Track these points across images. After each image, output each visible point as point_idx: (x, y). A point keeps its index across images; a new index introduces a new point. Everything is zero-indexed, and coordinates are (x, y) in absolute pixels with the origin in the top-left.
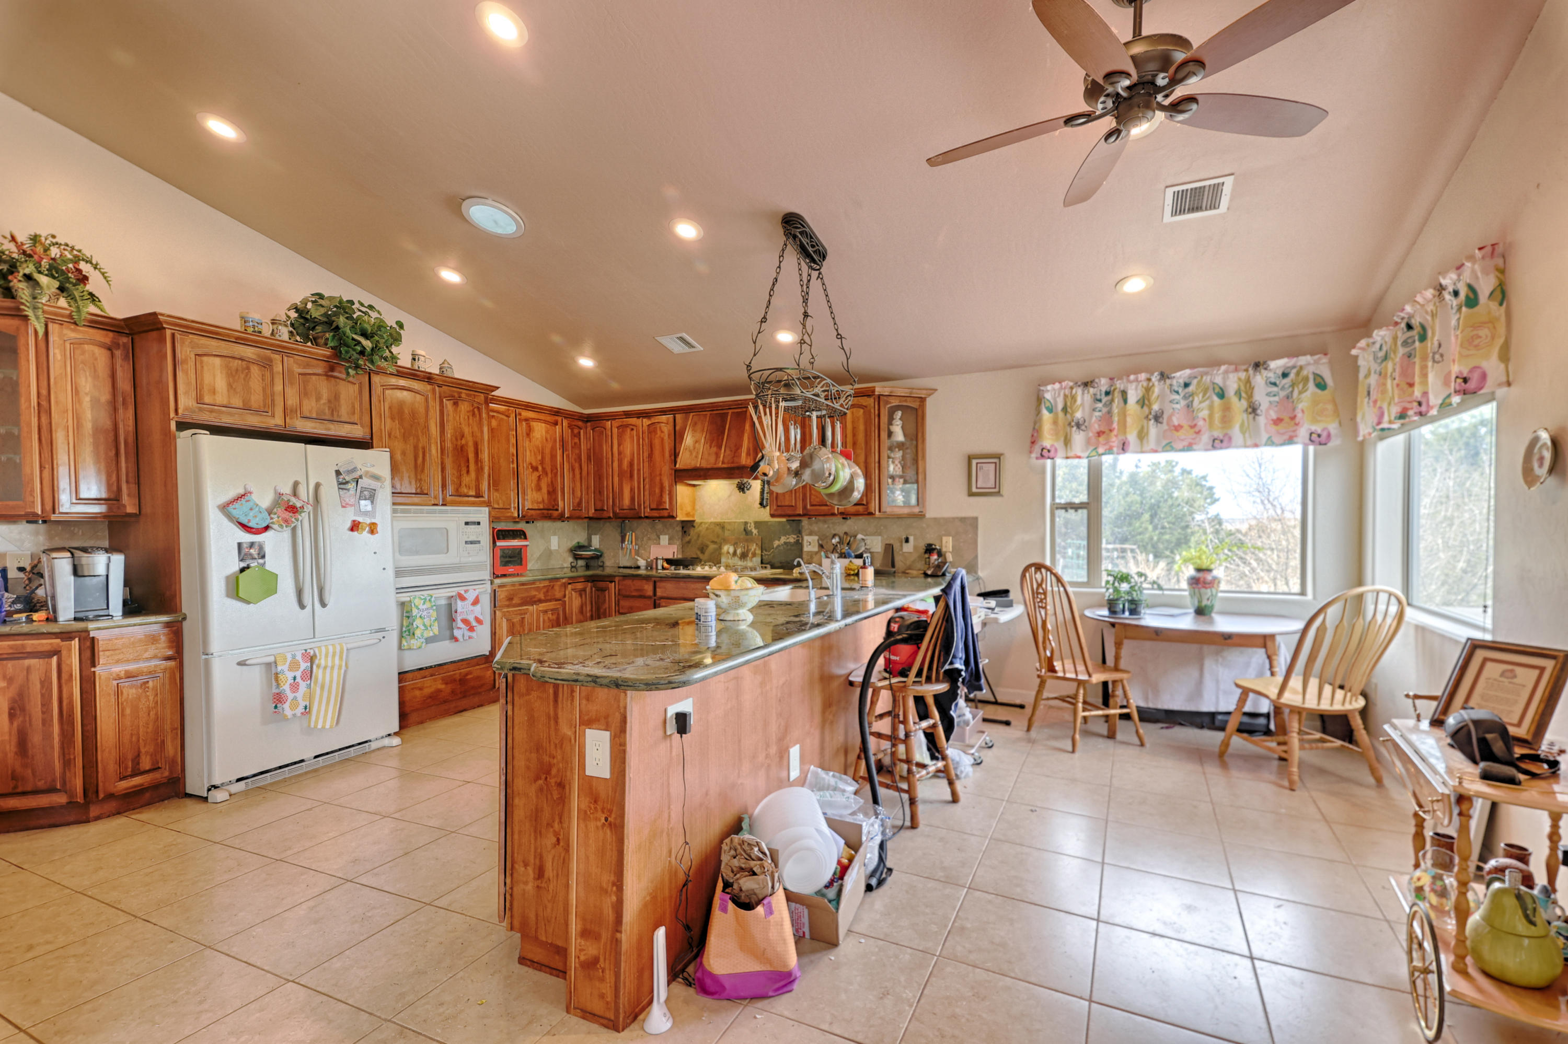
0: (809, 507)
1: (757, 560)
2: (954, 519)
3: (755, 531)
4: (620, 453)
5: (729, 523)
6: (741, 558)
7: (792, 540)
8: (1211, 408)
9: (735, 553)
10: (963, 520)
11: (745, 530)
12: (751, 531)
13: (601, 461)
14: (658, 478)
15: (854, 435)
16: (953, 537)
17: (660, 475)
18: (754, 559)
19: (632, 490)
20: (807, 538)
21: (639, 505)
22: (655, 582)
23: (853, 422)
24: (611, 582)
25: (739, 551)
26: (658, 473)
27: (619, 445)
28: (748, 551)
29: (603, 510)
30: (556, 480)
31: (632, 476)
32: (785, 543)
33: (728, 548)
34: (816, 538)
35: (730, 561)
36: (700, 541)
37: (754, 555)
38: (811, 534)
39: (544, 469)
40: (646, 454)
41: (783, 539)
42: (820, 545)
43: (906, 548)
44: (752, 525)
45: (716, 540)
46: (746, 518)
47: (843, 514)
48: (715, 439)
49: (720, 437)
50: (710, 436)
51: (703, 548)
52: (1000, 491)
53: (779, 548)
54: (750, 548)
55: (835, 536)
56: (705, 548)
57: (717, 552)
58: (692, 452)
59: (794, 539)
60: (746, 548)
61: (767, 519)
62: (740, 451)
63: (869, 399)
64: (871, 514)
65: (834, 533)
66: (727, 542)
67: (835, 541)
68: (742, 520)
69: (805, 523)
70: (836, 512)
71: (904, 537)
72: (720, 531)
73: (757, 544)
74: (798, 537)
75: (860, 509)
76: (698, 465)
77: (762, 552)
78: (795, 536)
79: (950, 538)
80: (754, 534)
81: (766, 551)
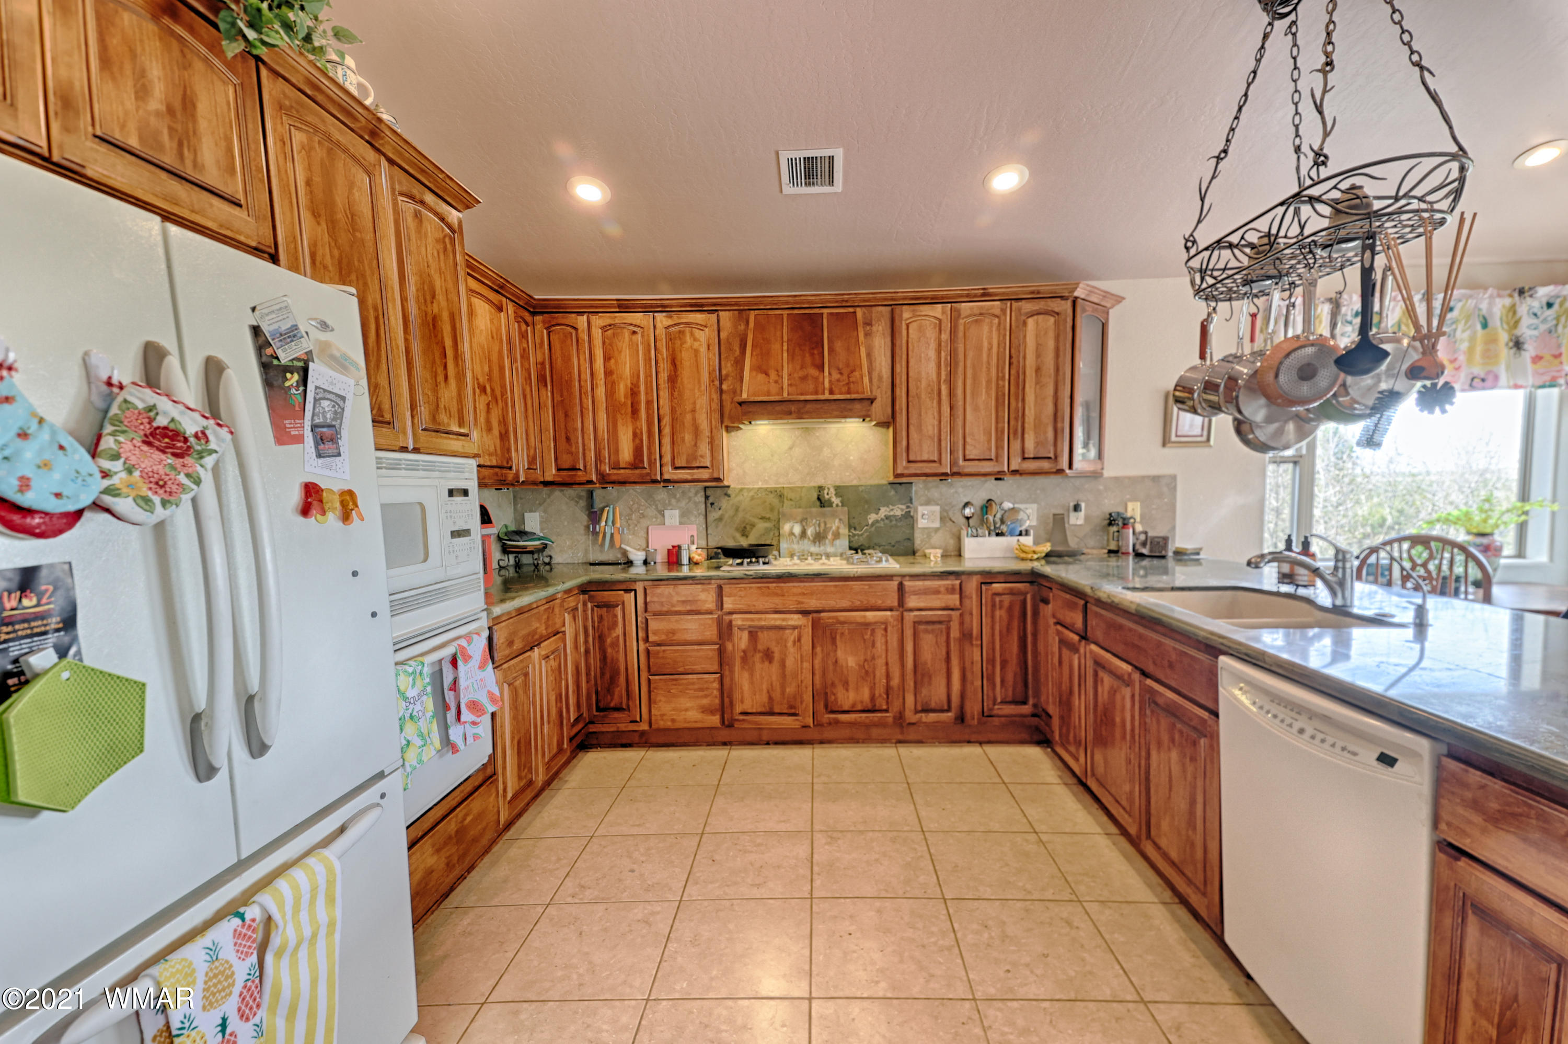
0: (961, 462)
1: (843, 543)
2: (1143, 477)
3: (836, 501)
4: (608, 373)
5: (792, 489)
6: (814, 542)
7: (898, 513)
8: (1472, 339)
9: (803, 534)
10: (1156, 479)
11: (819, 499)
12: (829, 500)
13: (569, 383)
14: (689, 417)
15: (1038, 356)
16: (1142, 503)
17: (693, 411)
18: (837, 542)
19: (636, 435)
20: (922, 510)
21: (652, 463)
22: (720, 588)
23: (1037, 336)
24: (627, 591)
25: (810, 532)
26: (689, 407)
27: (607, 359)
28: (826, 530)
29: (574, 469)
30: (507, 411)
31: (635, 412)
32: (887, 517)
33: (791, 527)
34: (937, 509)
35: (795, 546)
36: (738, 520)
37: (837, 535)
38: (928, 502)
39: (493, 390)
40: (664, 376)
41: (884, 512)
42: (942, 519)
43: (1076, 519)
44: (832, 491)
45: (768, 516)
46: (820, 481)
47: (1015, 472)
48: (807, 355)
49: (816, 352)
50: (797, 350)
51: (745, 527)
52: (1208, 439)
53: (878, 525)
54: (828, 525)
55: (967, 504)
56: (748, 527)
57: (772, 534)
58: (767, 374)
59: (902, 510)
60: (822, 525)
61: (855, 483)
62: (857, 374)
63: (1063, 302)
64: (1060, 471)
65: (966, 500)
66: (790, 518)
67: (968, 512)
68: (812, 484)
69: (918, 486)
70: (1006, 469)
71: (1072, 504)
72: (776, 501)
73: (840, 520)
74: (908, 507)
75: (1046, 465)
76: (785, 395)
77: (849, 531)
78: (904, 507)
79: (1139, 504)
80: (834, 505)
81: (855, 529)
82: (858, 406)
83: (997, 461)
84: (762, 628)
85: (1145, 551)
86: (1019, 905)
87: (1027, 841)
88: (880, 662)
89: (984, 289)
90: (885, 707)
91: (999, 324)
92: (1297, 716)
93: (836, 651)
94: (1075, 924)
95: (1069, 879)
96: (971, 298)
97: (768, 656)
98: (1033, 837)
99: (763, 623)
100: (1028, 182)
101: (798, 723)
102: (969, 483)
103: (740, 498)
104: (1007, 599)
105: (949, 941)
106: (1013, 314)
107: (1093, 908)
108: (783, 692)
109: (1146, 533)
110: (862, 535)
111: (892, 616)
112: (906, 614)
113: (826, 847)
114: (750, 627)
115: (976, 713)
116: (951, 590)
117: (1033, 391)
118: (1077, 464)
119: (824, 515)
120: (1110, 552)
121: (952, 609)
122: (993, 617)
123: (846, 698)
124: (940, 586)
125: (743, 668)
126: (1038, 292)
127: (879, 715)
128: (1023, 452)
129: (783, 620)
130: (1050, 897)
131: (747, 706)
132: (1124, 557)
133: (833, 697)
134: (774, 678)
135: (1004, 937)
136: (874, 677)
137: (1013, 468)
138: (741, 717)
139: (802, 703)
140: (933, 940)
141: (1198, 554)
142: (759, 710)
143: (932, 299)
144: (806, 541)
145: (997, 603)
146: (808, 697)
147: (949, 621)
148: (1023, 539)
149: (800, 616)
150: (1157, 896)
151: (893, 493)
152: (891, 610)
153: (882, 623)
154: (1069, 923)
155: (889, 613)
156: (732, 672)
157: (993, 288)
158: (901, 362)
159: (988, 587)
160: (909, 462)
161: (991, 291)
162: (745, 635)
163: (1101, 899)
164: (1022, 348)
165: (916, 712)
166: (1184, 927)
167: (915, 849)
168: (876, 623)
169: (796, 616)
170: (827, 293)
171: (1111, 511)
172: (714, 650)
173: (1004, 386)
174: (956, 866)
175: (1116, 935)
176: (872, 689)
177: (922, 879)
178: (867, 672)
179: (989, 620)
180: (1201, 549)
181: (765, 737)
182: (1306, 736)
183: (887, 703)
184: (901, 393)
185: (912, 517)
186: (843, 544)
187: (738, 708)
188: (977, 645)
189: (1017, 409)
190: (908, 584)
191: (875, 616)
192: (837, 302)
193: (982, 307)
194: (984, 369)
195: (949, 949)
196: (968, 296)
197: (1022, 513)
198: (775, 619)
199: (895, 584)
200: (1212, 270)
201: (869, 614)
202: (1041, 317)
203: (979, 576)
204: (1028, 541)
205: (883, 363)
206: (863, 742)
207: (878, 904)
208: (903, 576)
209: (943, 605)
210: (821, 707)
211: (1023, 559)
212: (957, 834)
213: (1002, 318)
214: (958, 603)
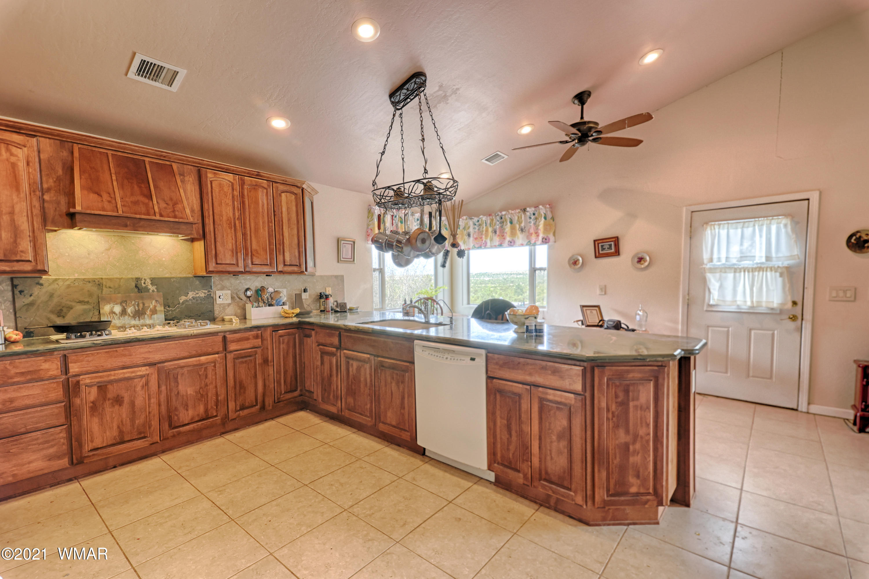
0: (249, 266)
2: (331, 276)
3: (151, 288)
5: (111, 280)
6: (134, 317)
7: (202, 295)
9: (124, 312)
10: (336, 277)
11: (137, 287)
12: (146, 288)
16: (332, 288)
18: (155, 316)
20: (218, 293)
22: (64, 357)
23: (287, 203)
25: (130, 310)
28: (144, 309)
32: (194, 298)
33: (112, 307)
34: (229, 292)
36: (52, 304)
37: (154, 312)
38: (222, 289)
41: (191, 295)
42: (232, 298)
43: (304, 296)
44: (149, 281)
45: (86, 300)
46: (137, 275)
47: (281, 272)
48: (136, 187)
49: (143, 186)
50: (126, 181)
51: (61, 310)
52: (354, 260)
53: (187, 303)
54: (146, 305)
55: (247, 289)
56: (65, 310)
57: (91, 314)
58: (100, 195)
59: (205, 293)
60: (141, 305)
61: (167, 276)
62: (180, 206)
63: (298, 189)
64: (302, 272)
65: (247, 287)
66: (109, 301)
67: (249, 293)
68: (130, 276)
69: (215, 279)
70: (276, 270)
71: (303, 289)
72: (95, 289)
73: (156, 301)
74: (209, 291)
75: (295, 269)
76: (120, 212)
77: (164, 308)
78: (206, 291)
79: (330, 288)
80: (151, 291)
81: (169, 307)
82: (183, 227)
83: (271, 265)
84: (111, 382)
85: (338, 309)
86: (339, 471)
87: (325, 448)
88: (211, 387)
89: (258, 172)
90: (215, 414)
91: (267, 192)
92: (444, 354)
93: (178, 386)
94: (364, 467)
95: (351, 454)
96: (250, 175)
97: (118, 401)
98: (326, 446)
99: (113, 378)
100: (289, 127)
101: (147, 443)
102: (249, 277)
103: (55, 286)
104: (286, 338)
105: (321, 497)
106: (274, 189)
107: (366, 459)
108: (133, 425)
109: (336, 301)
110: (175, 310)
111: (219, 357)
112: (227, 355)
113: (220, 496)
114: (99, 382)
115: (271, 403)
116: (256, 337)
117: (287, 231)
118: (308, 269)
119: (142, 298)
120: (321, 311)
121: (257, 348)
122: (279, 349)
123: (185, 416)
124: (249, 335)
125: (92, 415)
126: (286, 181)
127: (211, 420)
128: (284, 262)
129: (132, 372)
130: (349, 463)
131: (98, 443)
132: (328, 313)
133: (176, 417)
134: (124, 416)
135: (342, 484)
136: (207, 397)
137: (279, 269)
138: (91, 454)
139: (150, 428)
140: (313, 501)
141: (357, 309)
142: (110, 443)
143: (226, 170)
144: (126, 317)
145: (281, 341)
146: (155, 423)
147: (256, 355)
148: (284, 307)
149: (147, 367)
150: (383, 445)
151: (197, 282)
152: (217, 353)
153: (212, 362)
154: (362, 468)
155: (217, 355)
156: (80, 420)
157: (262, 172)
158: (208, 203)
159: (276, 333)
160: (217, 264)
161: (262, 174)
162: (94, 391)
163: (367, 454)
164: (280, 207)
165: (236, 411)
166: (397, 450)
167: (275, 474)
168: (207, 363)
169: (144, 368)
170: (149, 148)
171: (321, 292)
172: (60, 407)
173: (272, 226)
174: (301, 471)
175: (380, 463)
176: (206, 405)
177: (289, 483)
178: (202, 396)
179: (277, 350)
180: (358, 307)
181: (111, 463)
182: (449, 359)
183: (217, 411)
184: (209, 222)
185: (213, 298)
186: (160, 317)
187: (87, 447)
188: (271, 365)
189: (279, 240)
190: (229, 336)
191: (207, 359)
192: (157, 155)
193: (256, 182)
194: (261, 216)
195: (323, 500)
196: (248, 173)
197: (281, 294)
198: (124, 373)
199: (220, 338)
200: (386, 196)
201: (203, 358)
202: (288, 194)
203: (271, 327)
204: (286, 307)
205: (195, 202)
206: (197, 442)
207: (274, 503)
208: (225, 332)
209: (252, 346)
210: (166, 426)
211: (286, 317)
212: (291, 459)
213: (269, 190)
214: (260, 343)
